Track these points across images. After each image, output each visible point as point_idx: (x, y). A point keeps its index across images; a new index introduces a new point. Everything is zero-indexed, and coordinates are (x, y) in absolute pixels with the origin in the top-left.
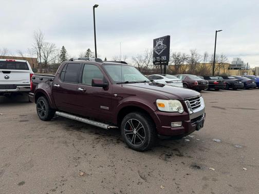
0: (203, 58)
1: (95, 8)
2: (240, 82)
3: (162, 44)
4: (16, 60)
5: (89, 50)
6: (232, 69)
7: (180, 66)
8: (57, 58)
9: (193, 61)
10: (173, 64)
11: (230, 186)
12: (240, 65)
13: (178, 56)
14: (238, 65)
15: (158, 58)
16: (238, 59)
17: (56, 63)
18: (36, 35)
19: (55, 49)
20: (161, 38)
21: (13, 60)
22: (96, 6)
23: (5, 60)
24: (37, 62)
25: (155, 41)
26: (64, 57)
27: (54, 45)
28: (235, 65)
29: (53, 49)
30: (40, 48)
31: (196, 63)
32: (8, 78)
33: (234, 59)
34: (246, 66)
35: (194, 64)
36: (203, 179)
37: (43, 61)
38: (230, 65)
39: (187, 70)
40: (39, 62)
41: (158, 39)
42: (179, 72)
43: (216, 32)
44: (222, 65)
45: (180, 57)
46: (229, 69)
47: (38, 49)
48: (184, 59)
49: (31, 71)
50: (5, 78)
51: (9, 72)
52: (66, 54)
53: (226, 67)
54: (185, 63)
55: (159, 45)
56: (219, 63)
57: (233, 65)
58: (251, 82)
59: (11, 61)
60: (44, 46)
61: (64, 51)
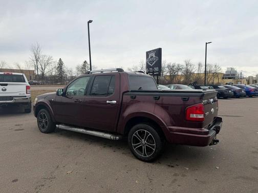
0: (197, 68)
1: (90, 23)
2: (230, 91)
3: (154, 56)
4: (13, 73)
5: (85, 62)
6: (226, 78)
7: (174, 76)
8: (54, 70)
9: (187, 71)
10: (168, 74)
11: (196, 180)
12: (234, 75)
13: (173, 67)
14: (232, 75)
15: (151, 69)
16: (232, 69)
17: (53, 74)
18: (34, 48)
19: (52, 61)
20: (154, 51)
21: (10, 73)
22: (90, 22)
23: (3, 73)
24: (34, 74)
25: (148, 53)
26: (61, 69)
27: (52, 57)
28: (229, 75)
29: (50, 61)
30: (37, 60)
31: (191, 73)
32: (5, 90)
33: (228, 68)
34: (240, 76)
35: (189, 74)
36: (174, 175)
37: (40, 73)
38: (224, 75)
39: (182, 80)
40: (37, 74)
41: (150, 52)
42: (175, 81)
43: (206, 43)
44: (216, 75)
45: (175, 67)
46: (223, 78)
47: (35, 62)
48: (179, 69)
49: (27, 83)
50: (3, 90)
51: (6, 85)
52: (63, 66)
53: (220, 76)
54: (180, 73)
55: (152, 57)
56: (214, 73)
57: (227, 75)
58: (240, 91)
59: (9, 74)
60: (41, 59)
61: (61, 63)
